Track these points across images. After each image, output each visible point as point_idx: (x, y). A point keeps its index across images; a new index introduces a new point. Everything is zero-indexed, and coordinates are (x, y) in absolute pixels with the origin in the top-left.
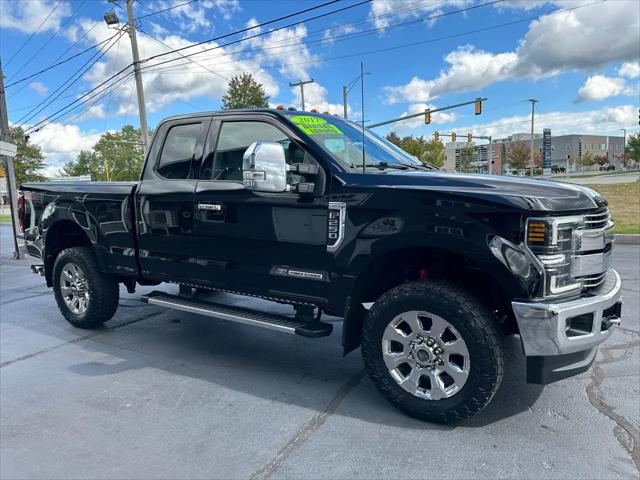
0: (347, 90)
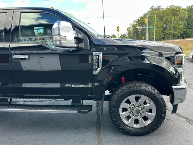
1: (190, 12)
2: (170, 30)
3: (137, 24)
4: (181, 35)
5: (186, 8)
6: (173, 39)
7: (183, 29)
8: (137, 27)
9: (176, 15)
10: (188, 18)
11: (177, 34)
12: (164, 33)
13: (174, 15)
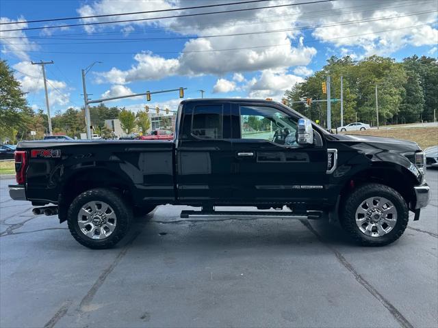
0: (85, 72)
1: (410, 70)
2: (373, 105)
3: (301, 92)
4: (395, 116)
5: (403, 62)
6: (379, 125)
7: (399, 105)
8: (302, 99)
9: (383, 76)
10: (409, 83)
11: (388, 115)
12: (359, 111)
13: (379, 75)
